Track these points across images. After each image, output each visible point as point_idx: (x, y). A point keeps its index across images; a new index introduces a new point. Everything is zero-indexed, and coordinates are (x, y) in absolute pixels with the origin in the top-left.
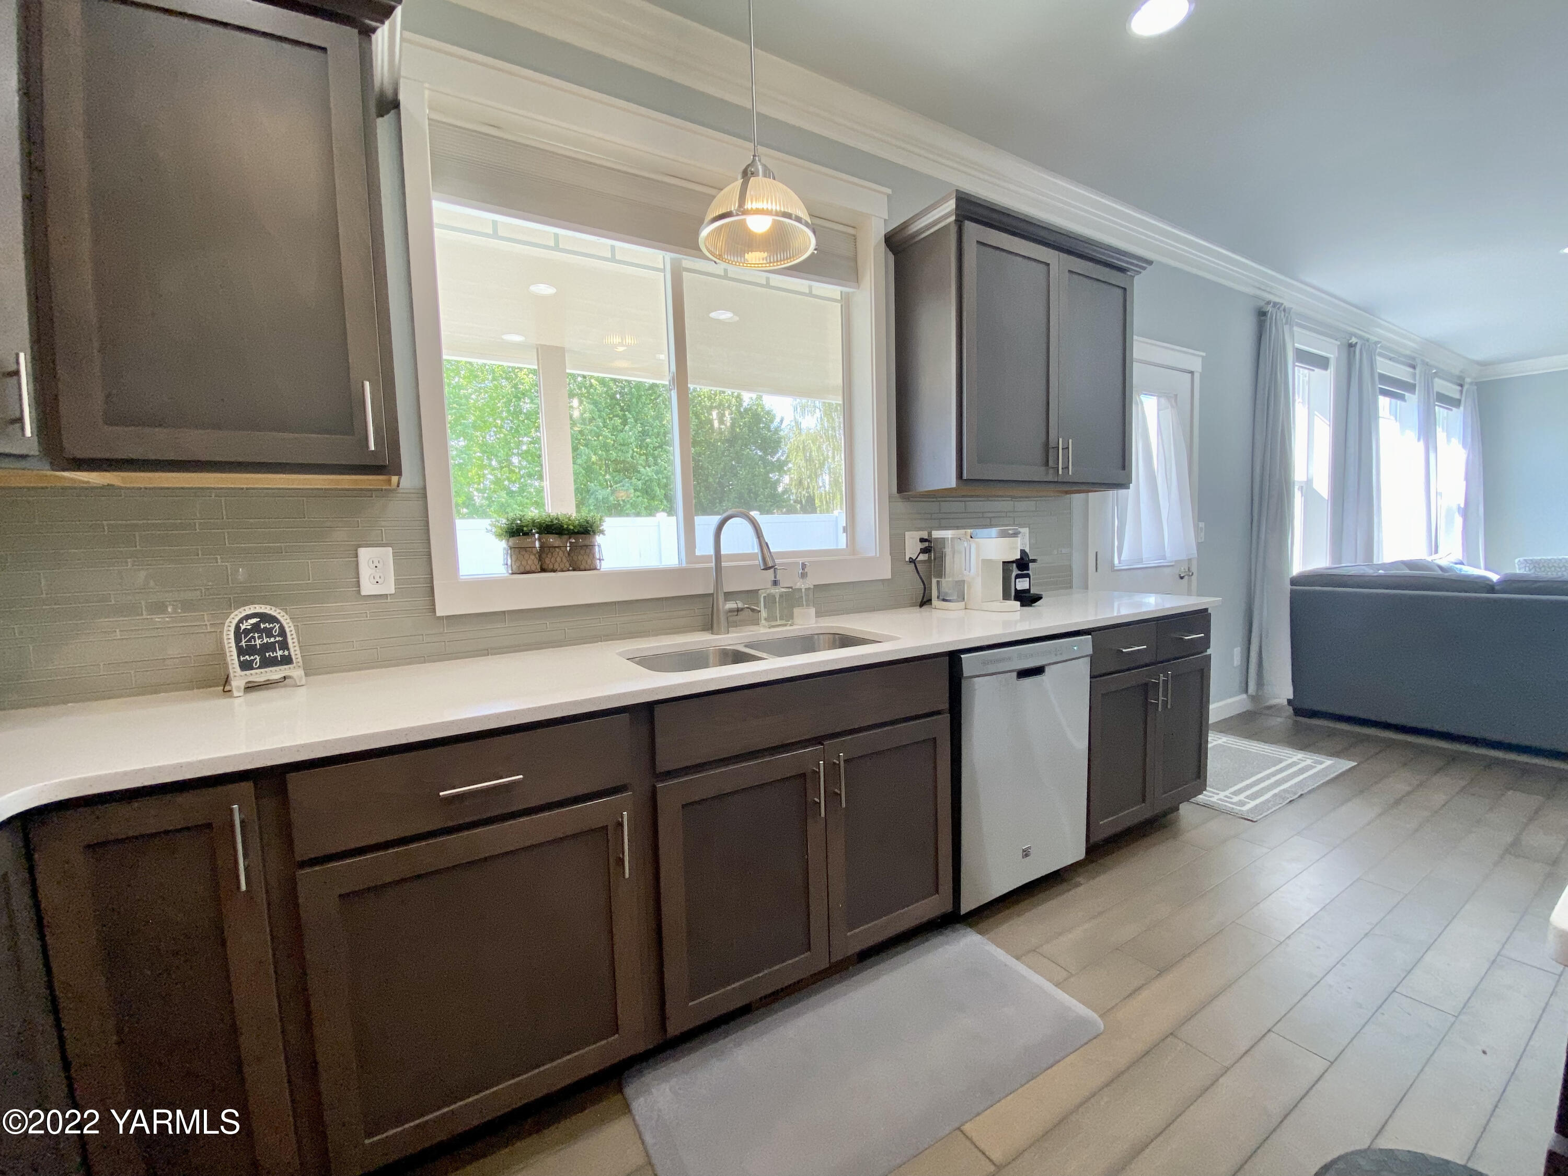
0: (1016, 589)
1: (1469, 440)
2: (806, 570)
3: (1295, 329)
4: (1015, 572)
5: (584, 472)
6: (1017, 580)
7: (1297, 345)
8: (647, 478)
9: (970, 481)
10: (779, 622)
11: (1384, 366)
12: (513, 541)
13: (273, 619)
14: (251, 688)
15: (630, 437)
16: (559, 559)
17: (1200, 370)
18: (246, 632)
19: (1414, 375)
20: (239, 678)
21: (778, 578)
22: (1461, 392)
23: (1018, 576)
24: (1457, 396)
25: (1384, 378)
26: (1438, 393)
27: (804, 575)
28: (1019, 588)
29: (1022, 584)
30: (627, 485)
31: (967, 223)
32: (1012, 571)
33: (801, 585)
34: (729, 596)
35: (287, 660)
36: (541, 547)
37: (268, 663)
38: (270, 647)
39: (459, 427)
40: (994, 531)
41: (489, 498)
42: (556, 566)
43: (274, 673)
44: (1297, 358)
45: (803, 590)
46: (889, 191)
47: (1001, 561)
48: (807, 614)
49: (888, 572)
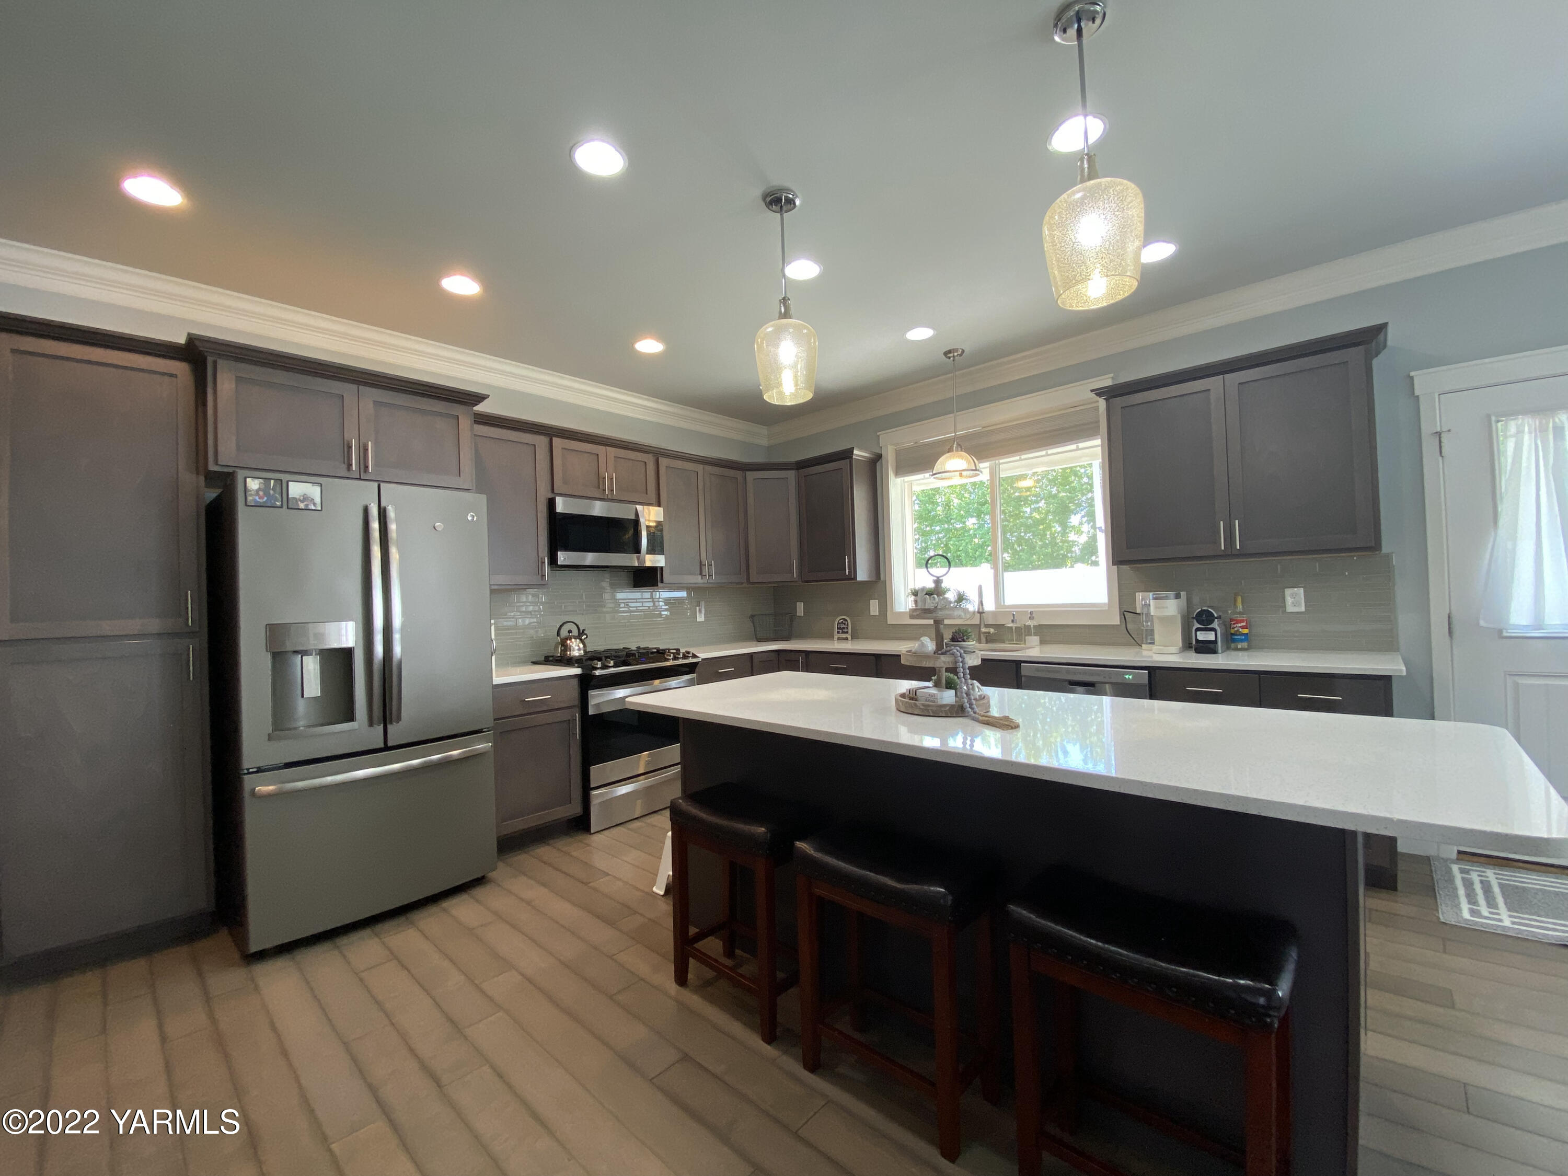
2: (1033, 615)
4: (1197, 626)
6: (1198, 633)
9: (1120, 562)
10: (1015, 642)
13: (847, 621)
14: (839, 639)
18: (840, 623)
20: (836, 637)
21: (1015, 619)
27: (1031, 618)
29: (1205, 636)
31: (1112, 400)
33: (1029, 623)
34: (987, 626)
35: (847, 632)
37: (843, 632)
38: (844, 628)
43: (844, 636)
45: (1032, 626)
46: (1112, 375)
47: (1179, 616)
48: (1034, 640)
49: (1116, 620)
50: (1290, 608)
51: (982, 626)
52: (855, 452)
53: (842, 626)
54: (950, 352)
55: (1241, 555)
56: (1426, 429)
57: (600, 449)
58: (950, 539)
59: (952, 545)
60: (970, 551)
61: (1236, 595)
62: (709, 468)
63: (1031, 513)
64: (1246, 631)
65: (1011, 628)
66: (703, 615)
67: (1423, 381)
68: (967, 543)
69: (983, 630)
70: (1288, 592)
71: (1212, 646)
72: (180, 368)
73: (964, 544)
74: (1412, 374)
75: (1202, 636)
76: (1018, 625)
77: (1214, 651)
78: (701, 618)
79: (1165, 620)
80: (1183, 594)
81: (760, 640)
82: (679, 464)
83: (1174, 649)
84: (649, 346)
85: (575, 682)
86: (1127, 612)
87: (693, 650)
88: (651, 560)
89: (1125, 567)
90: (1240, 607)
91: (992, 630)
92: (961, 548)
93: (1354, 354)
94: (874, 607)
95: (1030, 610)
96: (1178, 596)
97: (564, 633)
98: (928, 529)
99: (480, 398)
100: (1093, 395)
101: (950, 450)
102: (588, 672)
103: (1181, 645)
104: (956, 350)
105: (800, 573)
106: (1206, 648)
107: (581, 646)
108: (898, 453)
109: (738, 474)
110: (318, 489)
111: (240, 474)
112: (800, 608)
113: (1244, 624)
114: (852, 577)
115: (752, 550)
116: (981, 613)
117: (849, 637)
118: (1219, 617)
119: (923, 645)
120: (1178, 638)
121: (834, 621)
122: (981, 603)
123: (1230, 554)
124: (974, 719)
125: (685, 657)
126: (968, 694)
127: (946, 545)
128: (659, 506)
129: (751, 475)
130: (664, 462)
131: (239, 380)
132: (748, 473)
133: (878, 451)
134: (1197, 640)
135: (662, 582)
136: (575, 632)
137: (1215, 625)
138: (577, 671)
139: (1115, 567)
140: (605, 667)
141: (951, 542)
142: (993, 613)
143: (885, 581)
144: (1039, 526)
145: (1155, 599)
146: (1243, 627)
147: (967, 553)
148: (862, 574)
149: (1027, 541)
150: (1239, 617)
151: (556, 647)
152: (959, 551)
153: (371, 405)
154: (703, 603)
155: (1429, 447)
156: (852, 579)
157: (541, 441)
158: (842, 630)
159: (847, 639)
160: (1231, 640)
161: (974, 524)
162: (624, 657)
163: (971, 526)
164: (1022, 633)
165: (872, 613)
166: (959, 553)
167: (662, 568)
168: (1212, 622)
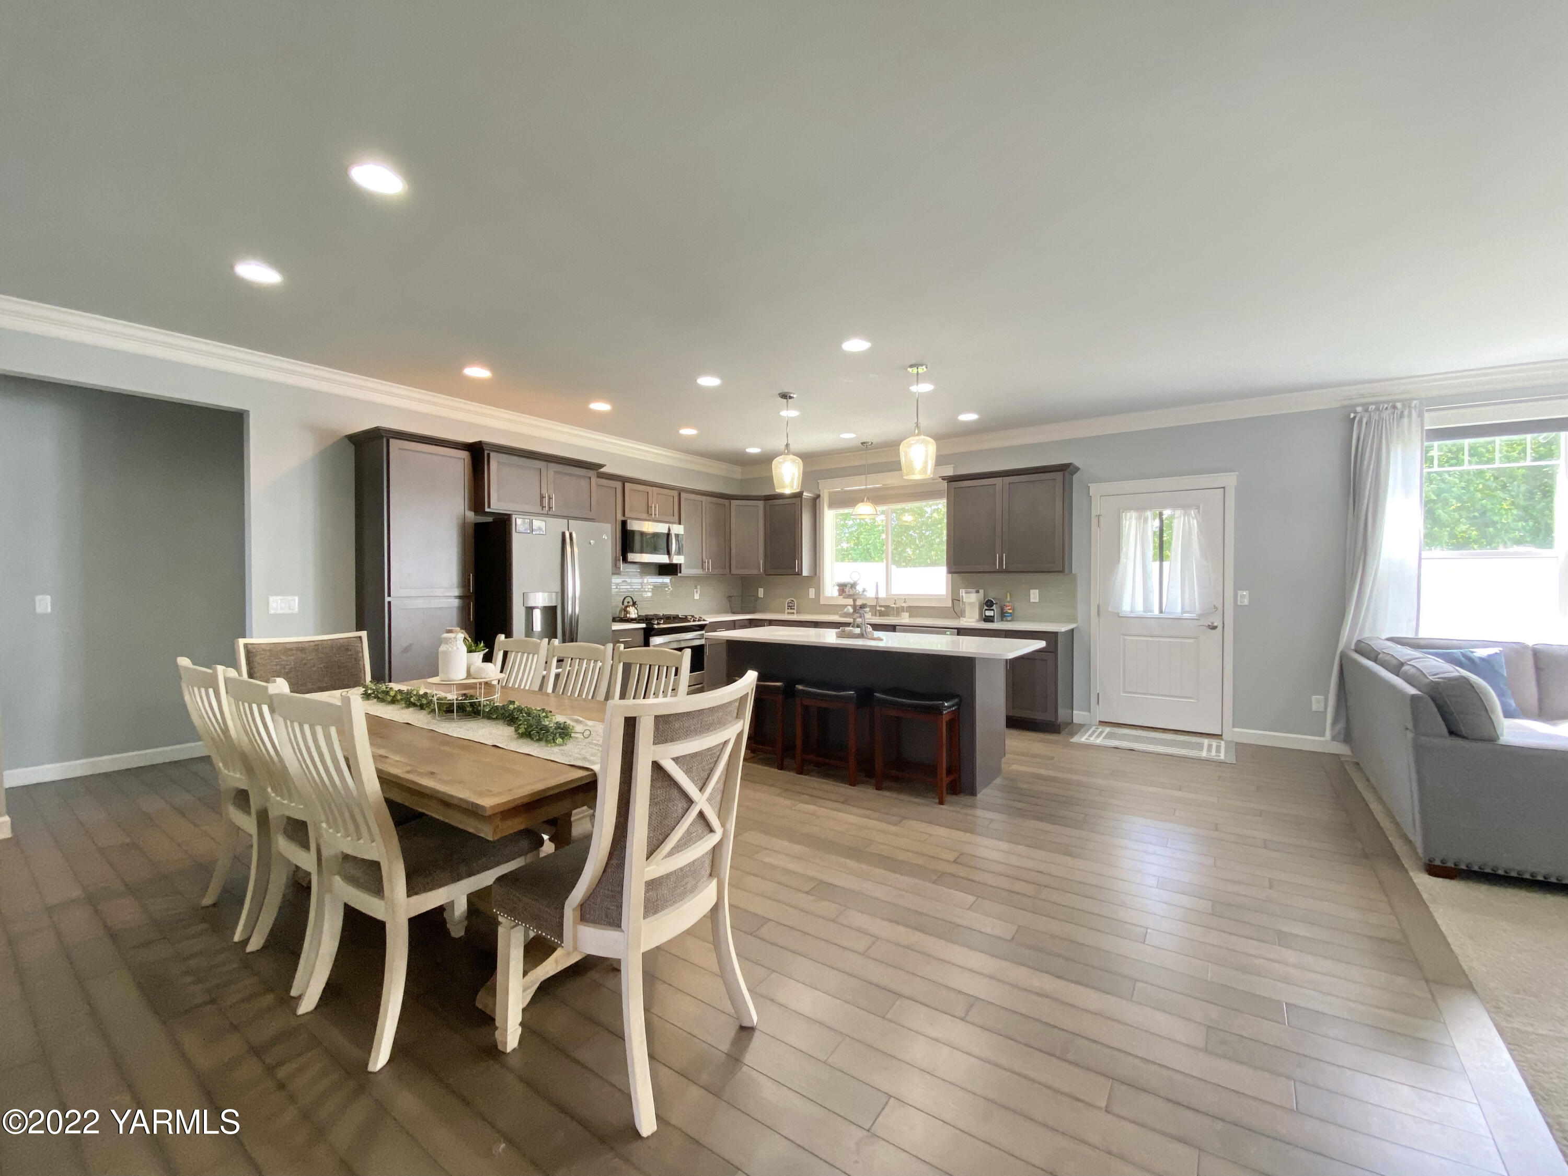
13: (793, 601)
17: (1234, 484)
23: (986, 610)
27: (905, 602)
34: (881, 606)
43: (792, 611)
45: (905, 607)
46: (953, 465)
47: (977, 603)
48: (906, 615)
49: (950, 605)
50: (1032, 600)
51: (878, 606)
52: (804, 494)
53: (791, 605)
54: (864, 443)
55: (1007, 572)
56: (1094, 514)
57: (649, 489)
58: (861, 533)
59: (863, 538)
60: (878, 545)
61: (1007, 592)
62: (710, 499)
63: (931, 514)
64: (1010, 611)
65: (894, 607)
66: (698, 595)
67: (1094, 488)
68: (876, 538)
69: (878, 608)
70: (1032, 591)
71: (991, 618)
72: (464, 454)
73: (873, 539)
74: (1089, 485)
75: (988, 613)
76: (897, 606)
77: (992, 621)
78: (697, 597)
79: (971, 604)
80: (981, 591)
81: (734, 613)
82: (693, 496)
83: (973, 620)
84: (688, 432)
85: (642, 632)
86: (956, 599)
87: (704, 617)
88: (677, 559)
89: (956, 575)
90: (1008, 599)
91: (883, 609)
92: (870, 542)
93: (1059, 475)
94: (812, 593)
95: (904, 597)
96: (978, 592)
97: (626, 604)
98: (842, 522)
99: (602, 466)
100: (940, 480)
101: (863, 501)
102: (650, 626)
103: (978, 618)
104: (868, 442)
105: (765, 570)
106: (989, 619)
107: (636, 611)
108: (830, 494)
109: (726, 502)
110: (544, 523)
111: (514, 517)
112: (761, 593)
113: (1010, 608)
114: (800, 573)
115: (733, 551)
116: (877, 598)
117: (795, 611)
118: (996, 604)
119: (848, 609)
120: (976, 615)
121: (785, 602)
122: (877, 592)
123: (1001, 571)
124: (867, 638)
125: (699, 620)
126: (865, 631)
127: (858, 538)
128: (680, 523)
129: (734, 503)
130: (683, 495)
131: (499, 463)
132: (732, 501)
133: (818, 493)
134: (985, 616)
135: (680, 572)
136: (631, 603)
137: (994, 607)
138: (644, 625)
139: (950, 575)
140: (658, 624)
141: (862, 536)
142: (885, 599)
143: (820, 577)
144: (938, 525)
145: (966, 593)
146: (1009, 609)
147: (875, 548)
148: (805, 573)
149: (926, 538)
150: (1007, 604)
151: (620, 611)
152: (870, 544)
153: (552, 473)
154: (699, 587)
155: (1094, 521)
156: (798, 575)
157: (618, 485)
158: (790, 607)
159: (793, 613)
160: (1003, 616)
161: (882, 521)
162: (668, 619)
163: (880, 523)
164: (899, 611)
165: (810, 597)
166: (868, 546)
167: (680, 564)
168: (992, 606)
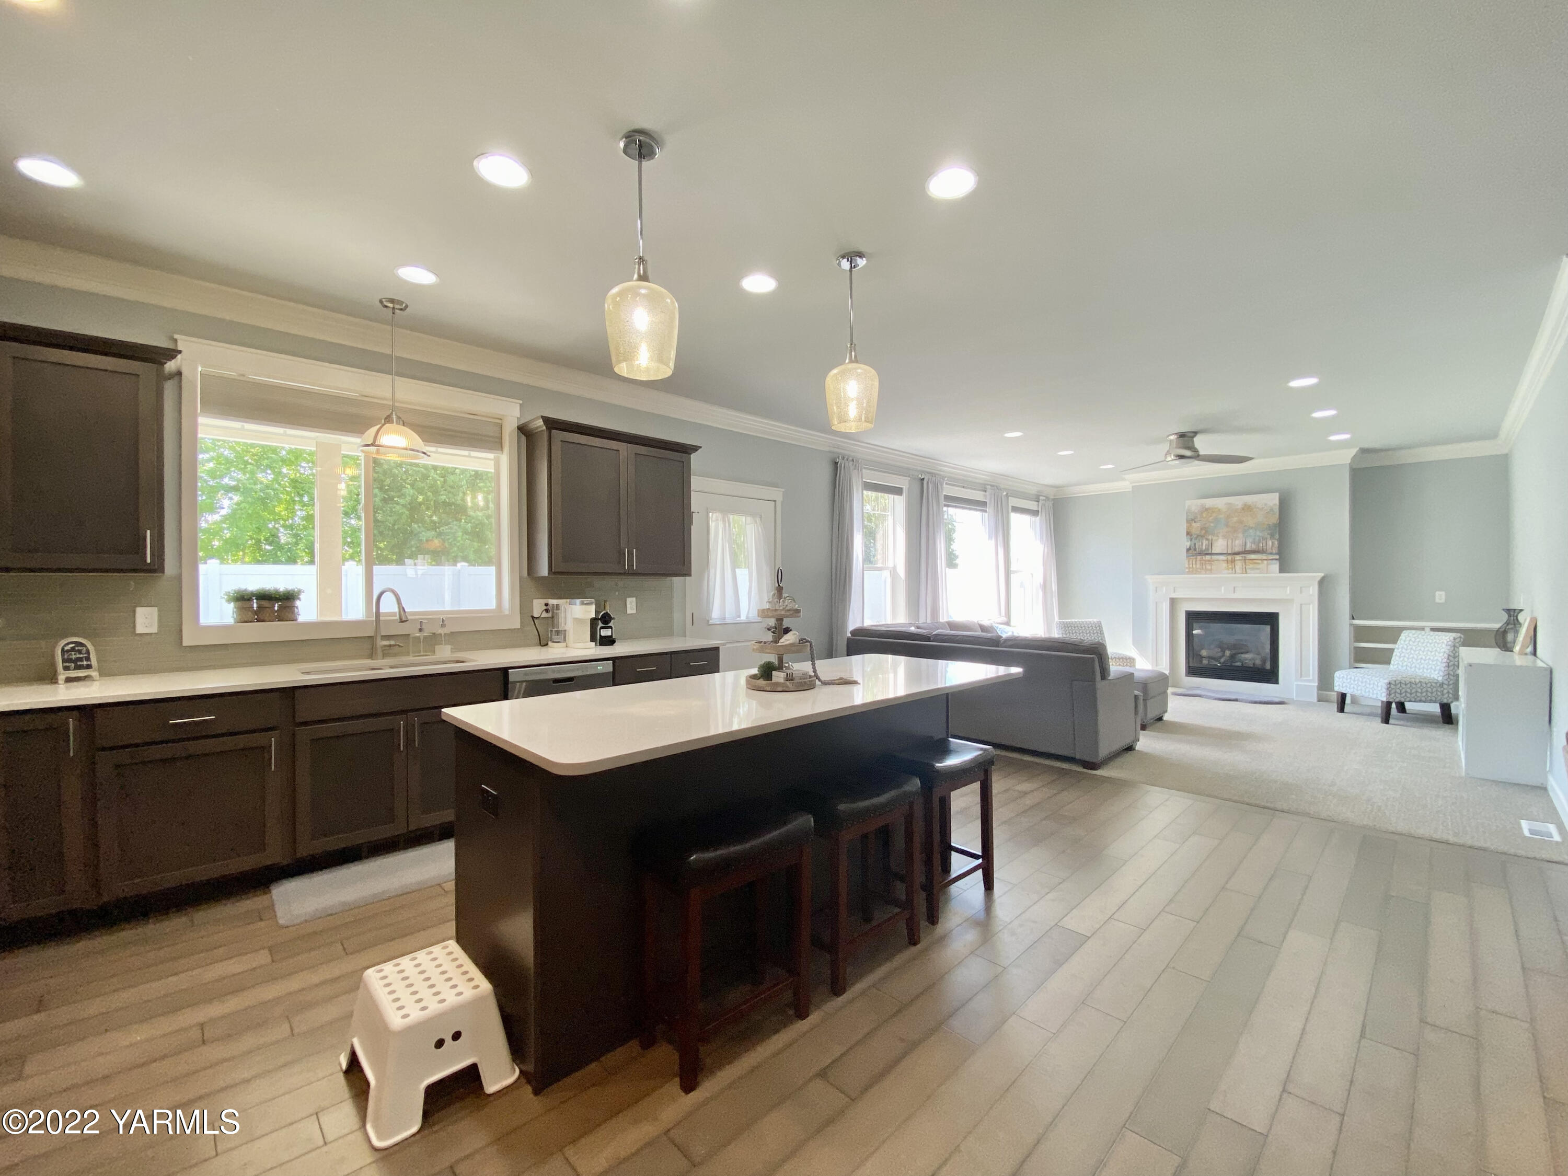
0: (600, 635)
1: (1044, 538)
2: (445, 623)
3: (864, 471)
4: (600, 625)
5: (407, 512)
6: (602, 630)
7: (864, 480)
8: (477, 522)
9: (555, 573)
10: (422, 654)
11: (948, 490)
12: (239, 603)
14: (69, 679)
15: (460, 480)
16: (268, 615)
17: (781, 499)
18: (68, 651)
19: (986, 496)
20: (61, 678)
21: (423, 627)
22: (1038, 505)
23: (602, 628)
24: (1035, 508)
25: (947, 498)
26: (1012, 507)
27: (443, 626)
28: (603, 634)
29: (606, 633)
30: (455, 527)
31: (553, 431)
32: (598, 625)
33: (441, 631)
35: (89, 667)
36: (258, 607)
37: (78, 667)
38: (80, 659)
39: (266, 461)
40: (578, 601)
41: (296, 536)
42: (266, 618)
43: (82, 673)
44: (865, 486)
45: (443, 635)
46: (521, 402)
47: (588, 618)
48: (445, 649)
49: (519, 624)
51: (379, 638)
54: (392, 301)
65: (419, 638)
70: (628, 600)
71: (611, 639)
76: (426, 634)
77: (612, 645)
80: (591, 602)
83: (585, 645)
91: (393, 642)
94: (146, 619)
103: (588, 640)
114: (156, 567)
134: (601, 637)
165: (140, 631)
